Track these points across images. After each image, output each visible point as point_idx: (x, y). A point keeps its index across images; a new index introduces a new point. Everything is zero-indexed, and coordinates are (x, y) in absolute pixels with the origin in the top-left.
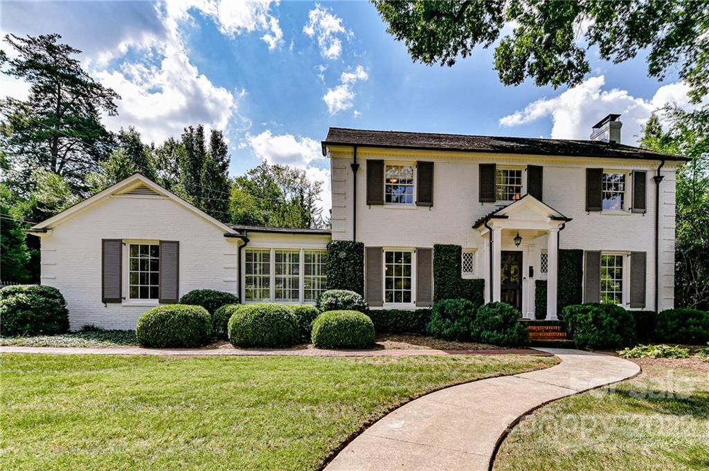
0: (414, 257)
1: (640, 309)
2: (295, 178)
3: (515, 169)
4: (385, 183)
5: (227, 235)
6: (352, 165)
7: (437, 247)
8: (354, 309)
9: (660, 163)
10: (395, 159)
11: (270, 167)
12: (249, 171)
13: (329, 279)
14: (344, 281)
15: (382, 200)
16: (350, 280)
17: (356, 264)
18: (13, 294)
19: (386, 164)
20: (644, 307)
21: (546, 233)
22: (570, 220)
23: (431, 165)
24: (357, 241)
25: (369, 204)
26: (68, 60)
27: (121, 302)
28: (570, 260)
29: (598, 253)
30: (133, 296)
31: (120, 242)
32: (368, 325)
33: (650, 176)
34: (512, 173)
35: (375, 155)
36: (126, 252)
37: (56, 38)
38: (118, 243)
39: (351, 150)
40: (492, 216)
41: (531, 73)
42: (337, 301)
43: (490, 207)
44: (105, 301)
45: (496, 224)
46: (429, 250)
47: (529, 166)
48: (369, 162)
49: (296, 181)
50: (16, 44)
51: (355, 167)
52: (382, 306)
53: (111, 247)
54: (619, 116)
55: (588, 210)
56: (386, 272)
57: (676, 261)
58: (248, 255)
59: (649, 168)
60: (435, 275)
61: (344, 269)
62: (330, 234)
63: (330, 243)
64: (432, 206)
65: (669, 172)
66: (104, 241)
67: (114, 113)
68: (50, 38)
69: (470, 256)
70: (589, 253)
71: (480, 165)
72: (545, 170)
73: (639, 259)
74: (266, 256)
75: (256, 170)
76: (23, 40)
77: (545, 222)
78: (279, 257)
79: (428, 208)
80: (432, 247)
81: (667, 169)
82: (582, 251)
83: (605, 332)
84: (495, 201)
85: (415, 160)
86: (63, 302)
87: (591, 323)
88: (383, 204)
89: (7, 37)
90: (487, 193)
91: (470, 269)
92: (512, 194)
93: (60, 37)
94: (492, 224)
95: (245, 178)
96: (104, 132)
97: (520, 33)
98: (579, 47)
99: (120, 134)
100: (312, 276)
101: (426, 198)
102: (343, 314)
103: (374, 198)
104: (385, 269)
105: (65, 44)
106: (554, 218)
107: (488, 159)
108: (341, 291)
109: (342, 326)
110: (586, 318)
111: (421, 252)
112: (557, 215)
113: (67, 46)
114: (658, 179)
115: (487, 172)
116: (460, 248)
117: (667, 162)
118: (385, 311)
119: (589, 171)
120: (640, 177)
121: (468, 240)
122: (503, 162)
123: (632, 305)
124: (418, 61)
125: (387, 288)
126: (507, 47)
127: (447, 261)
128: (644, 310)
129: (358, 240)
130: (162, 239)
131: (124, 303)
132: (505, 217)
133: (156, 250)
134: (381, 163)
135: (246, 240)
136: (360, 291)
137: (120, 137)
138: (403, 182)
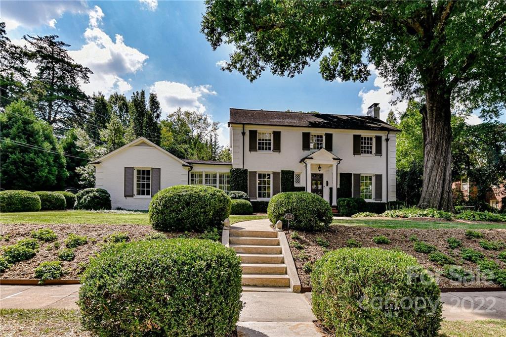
0: (272, 176)
1: (379, 202)
2: (200, 120)
3: (320, 135)
4: (258, 141)
5: (184, 165)
6: (242, 133)
7: (283, 172)
8: (244, 199)
9: (388, 132)
10: (264, 130)
11: (183, 113)
12: (168, 115)
13: (231, 186)
14: (239, 187)
15: (256, 148)
16: (241, 187)
17: (244, 179)
18: (91, 192)
19: (258, 132)
20: (381, 200)
21: (332, 166)
22: (343, 160)
23: (279, 133)
25: (250, 151)
26: (60, 50)
27: (133, 197)
28: (345, 178)
29: (359, 175)
30: (139, 194)
31: (133, 169)
32: (250, 206)
33: (384, 138)
34: (318, 136)
35: (253, 128)
36: (135, 172)
37: (55, 38)
38: (132, 169)
39: (242, 126)
40: (306, 158)
41: (339, 75)
42: (236, 196)
43: (307, 153)
44: (125, 196)
45: (308, 161)
46: (279, 173)
47: (326, 134)
48: (250, 131)
49: (200, 121)
50: (29, 40)
51: (244, 134)
52: (256, 199)
53: (128, 171)
54: (378, 104)
55: (354, 154)
56: (259, 183)
58: (192, 175)
59: (383, 135)
60: (282, 185)
61: (238, 182)
62: (232, 165)
63: (231, 170)
64: (280, 152)
66: (125, 168)
67: (87, 81)
68: (51, 37)
69: (298, 176)
70: (354, 174)
71: (303, 133)
72: (334, 135)
73: (379, 178)
74: (201, 176)
75: (173, 115)
76: (34, 38)
77: (330, 160)
78: (207, 176)
79: (278, 153)
80: (280, 171)
81: (392, 135)
82: (351, 174)
83: (352, 209)
84: (309, 150)
86: (109, 196)
88: (256, 151)
89: (24, 37)
90: (306, 146)
91: (298, 182)
92: (318, 147)
93: (58, 37)
94: (306, 161)
95: (167, 120)
96: (84, 96)
97: (332, 55)
98: (364, 63)
99: (93, 97)
100: (223, 185)
101: (277, 148)
102: (239, 201)
103: (252, 148)
104: (258, 182)
105: (60, 41)
106: (334, 159)
107: (307, 130)
108: (237, 192)
109: (238, 205)
110: (344, 203)
111: (274, 173)
112: (336, 158)
113: (62, 42)
114: (387, 140)
115: (306, 136)
116: (293, 172)
117: (390, 132)
118: (258, 202)
119: (355, 136)
120: (379, 139)
121: (297, 168)
122: (314, 131)
123: (375, 199)
124: (276, 75)
125: (259, 191)
126: (326, 61)
127: (287, 178)
128: (382, 202)
129: (245, 168)
130: (153, 167)
131: (134, 197)
132: (312, 158)
133: (148, 172)
134: (256, 132)
135: (192, 168)
136: (246, 192)
137: (93, 99)
138: (266, 140)
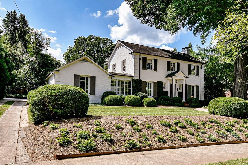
4: (147, 64)
5: (109, 75)
6: (139, 58)
9: (202, 64)
10: (149, 57)
17: (140, 85)
21: (183, 80)
22: (188, 78)
23: (157, 60)
24: (140, 79)
25: (143, 69)
29: (190, 85)
31: (78, 76)
33: (200, 67)
34: (173, 64)
39: (139, 54)
45: (174, 77)
47: (177, 62)
48: (143, 57)
51: (140, 59)
53: (76, 77)
57: (204, 88)
59: (200, 65)
62: (133, 77)
65: (203, 66)
66: (75, 75)
71: (167, 61)
72: (180, 64)
73: (198, 87)
74: (116, 82)
77: (183, 78)
79: (156, 71)
80: (157, 82)
82: (187, 85)
84: (170, 71)
85: (153, 58)
87: (195, 102)
88: (146, 69)
90: (169, 69)
91: (165, 88)
92: (173, 69)
94: (172, 77)
100: (127, 88)
101: (156, 69)
103: (145, 67)
104: (146, 87)
107: (169, 60)
111: (154, 83)
112: (186, 76)
116: (163, 82)
117: (203, 64)
120: (198, 67)
121: (165, 80)
122: (172, 61)
127: (160, 86)
130: (91, 76)
132: (176, 76)
133: (87, 78)
134: (146, 58)
138: (150, 63)
